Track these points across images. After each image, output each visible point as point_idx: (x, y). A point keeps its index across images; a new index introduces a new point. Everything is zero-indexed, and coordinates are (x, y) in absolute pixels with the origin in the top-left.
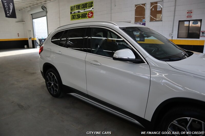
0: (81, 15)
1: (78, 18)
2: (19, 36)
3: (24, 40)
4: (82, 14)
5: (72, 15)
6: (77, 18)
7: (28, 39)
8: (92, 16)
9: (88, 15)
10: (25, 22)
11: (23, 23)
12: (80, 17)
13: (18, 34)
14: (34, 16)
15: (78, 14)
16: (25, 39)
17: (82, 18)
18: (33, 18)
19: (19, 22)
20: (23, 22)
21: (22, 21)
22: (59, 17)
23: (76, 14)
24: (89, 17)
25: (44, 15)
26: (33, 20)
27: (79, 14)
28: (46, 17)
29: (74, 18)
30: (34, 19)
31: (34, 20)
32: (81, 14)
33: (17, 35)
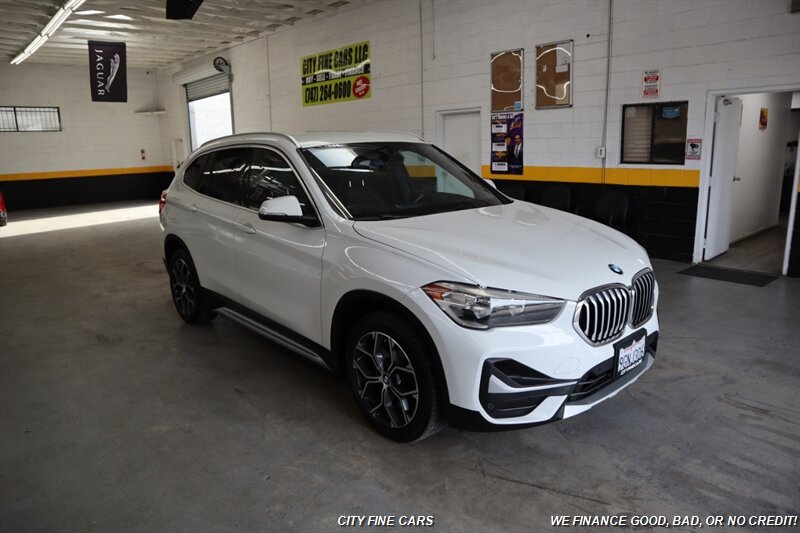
0: (333, 90)
1: (326, 99)
2: (143, 158)
3: (162, 170)
4: (336, 84)
5: (308, 89)
6: (321, 99)
7: (175, 170)
8: (367, 90)
9: (355, 86)
10: (164, 110)
11: (160, 115)
12: (330, 96)
13: (143, 152)
14: (192, 93)
15: (324, 84)
16: (165, 167)
17: (336, 98)
18: (190, 97)
19: (147, 111)
20: (158, 110)
21: (156, 107)
22: (269, 95)
23: (318, 85)
24: (358, 96)
25: (223, 88)
26: (190, 103)
27: (328, 83)
28: (228, 94)
29: (312, 98)
30: (191, 100)
31: (194, 105)
32: (333, 83)
33: (140, 155)
